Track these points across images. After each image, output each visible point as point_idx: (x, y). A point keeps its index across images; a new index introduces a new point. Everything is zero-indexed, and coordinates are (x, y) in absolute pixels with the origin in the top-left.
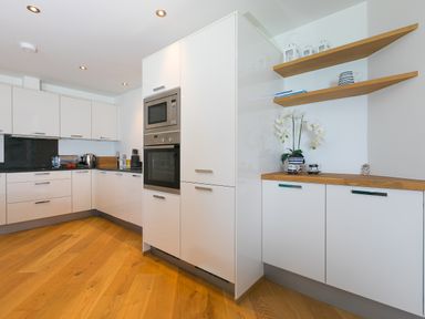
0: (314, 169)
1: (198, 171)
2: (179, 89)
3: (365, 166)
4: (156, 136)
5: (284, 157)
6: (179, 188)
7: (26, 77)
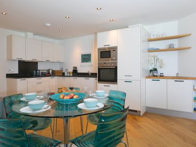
0: (162, 75)
1: (126, 76)
2: (117, 47)
3: (177, 74)
4: (105, 63)
5: (151, 71)
6: (117, 82)
7: (28, 33)
